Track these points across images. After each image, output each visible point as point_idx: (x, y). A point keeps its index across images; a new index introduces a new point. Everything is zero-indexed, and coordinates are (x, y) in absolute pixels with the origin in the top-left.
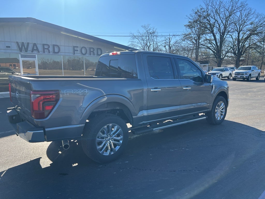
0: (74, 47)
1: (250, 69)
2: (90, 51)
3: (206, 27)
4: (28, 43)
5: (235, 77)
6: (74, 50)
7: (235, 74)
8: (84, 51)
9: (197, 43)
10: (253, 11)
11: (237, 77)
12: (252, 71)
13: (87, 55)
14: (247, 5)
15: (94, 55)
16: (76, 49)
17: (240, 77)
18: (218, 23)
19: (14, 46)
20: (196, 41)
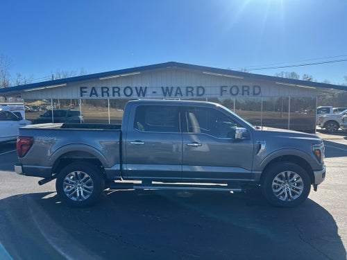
0: (222, 87)
2: (243, 91)
4: (172, 88)
6: (222, 91)
8: (234, 91)
13: (238, 95)
15: (248, 94)
16: (224, 89)
19: (160, 92)
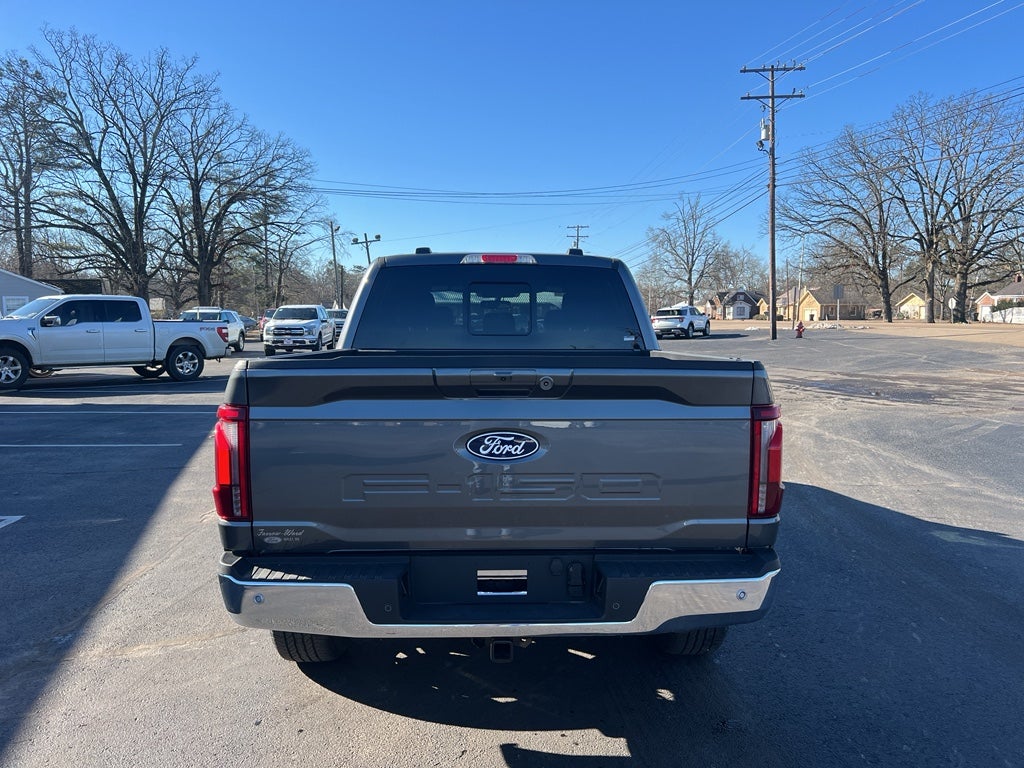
1: (312, 314)
3: (55, 141)
5: (274, 342)
7: (275, 334)
9: (17, 200)
10: (238, 116)
11: (282, 342)
12: (323, 321)
14: (217, 90)
17: (294, 342)
18: (122, 136)
20: (15, 193)
